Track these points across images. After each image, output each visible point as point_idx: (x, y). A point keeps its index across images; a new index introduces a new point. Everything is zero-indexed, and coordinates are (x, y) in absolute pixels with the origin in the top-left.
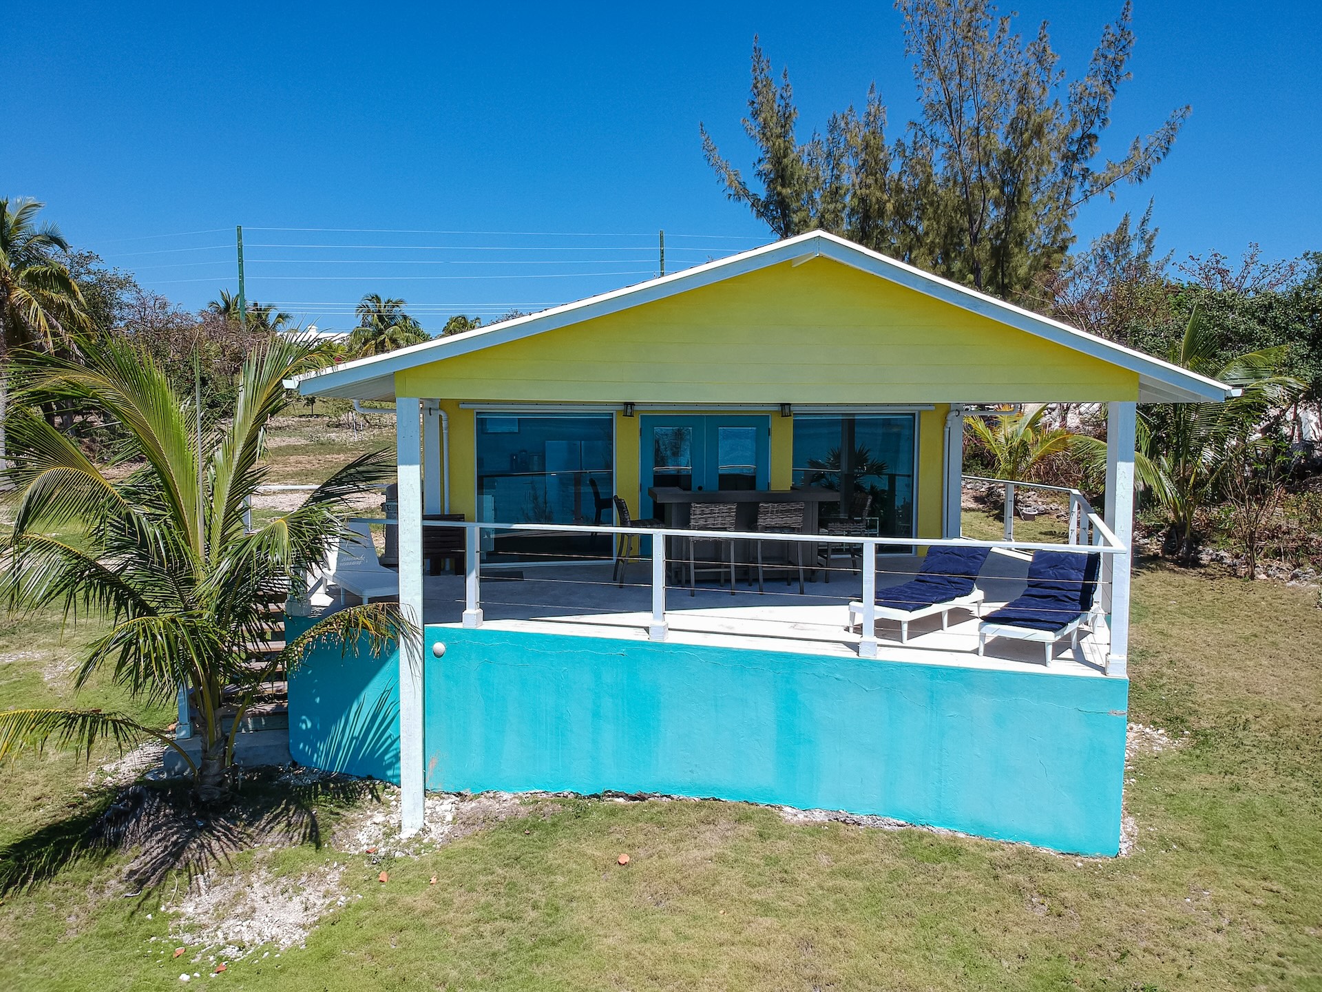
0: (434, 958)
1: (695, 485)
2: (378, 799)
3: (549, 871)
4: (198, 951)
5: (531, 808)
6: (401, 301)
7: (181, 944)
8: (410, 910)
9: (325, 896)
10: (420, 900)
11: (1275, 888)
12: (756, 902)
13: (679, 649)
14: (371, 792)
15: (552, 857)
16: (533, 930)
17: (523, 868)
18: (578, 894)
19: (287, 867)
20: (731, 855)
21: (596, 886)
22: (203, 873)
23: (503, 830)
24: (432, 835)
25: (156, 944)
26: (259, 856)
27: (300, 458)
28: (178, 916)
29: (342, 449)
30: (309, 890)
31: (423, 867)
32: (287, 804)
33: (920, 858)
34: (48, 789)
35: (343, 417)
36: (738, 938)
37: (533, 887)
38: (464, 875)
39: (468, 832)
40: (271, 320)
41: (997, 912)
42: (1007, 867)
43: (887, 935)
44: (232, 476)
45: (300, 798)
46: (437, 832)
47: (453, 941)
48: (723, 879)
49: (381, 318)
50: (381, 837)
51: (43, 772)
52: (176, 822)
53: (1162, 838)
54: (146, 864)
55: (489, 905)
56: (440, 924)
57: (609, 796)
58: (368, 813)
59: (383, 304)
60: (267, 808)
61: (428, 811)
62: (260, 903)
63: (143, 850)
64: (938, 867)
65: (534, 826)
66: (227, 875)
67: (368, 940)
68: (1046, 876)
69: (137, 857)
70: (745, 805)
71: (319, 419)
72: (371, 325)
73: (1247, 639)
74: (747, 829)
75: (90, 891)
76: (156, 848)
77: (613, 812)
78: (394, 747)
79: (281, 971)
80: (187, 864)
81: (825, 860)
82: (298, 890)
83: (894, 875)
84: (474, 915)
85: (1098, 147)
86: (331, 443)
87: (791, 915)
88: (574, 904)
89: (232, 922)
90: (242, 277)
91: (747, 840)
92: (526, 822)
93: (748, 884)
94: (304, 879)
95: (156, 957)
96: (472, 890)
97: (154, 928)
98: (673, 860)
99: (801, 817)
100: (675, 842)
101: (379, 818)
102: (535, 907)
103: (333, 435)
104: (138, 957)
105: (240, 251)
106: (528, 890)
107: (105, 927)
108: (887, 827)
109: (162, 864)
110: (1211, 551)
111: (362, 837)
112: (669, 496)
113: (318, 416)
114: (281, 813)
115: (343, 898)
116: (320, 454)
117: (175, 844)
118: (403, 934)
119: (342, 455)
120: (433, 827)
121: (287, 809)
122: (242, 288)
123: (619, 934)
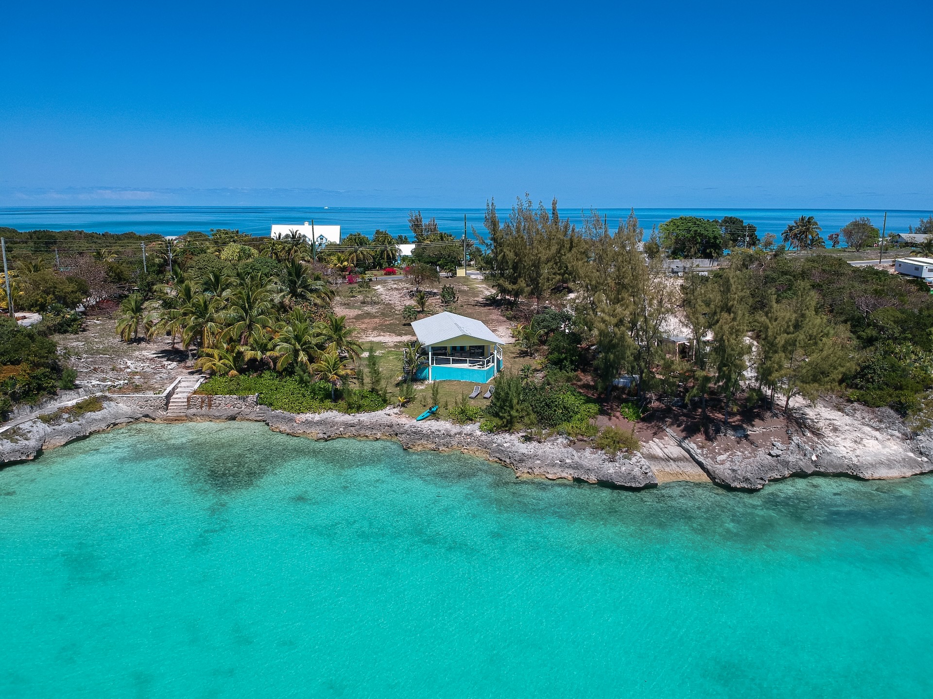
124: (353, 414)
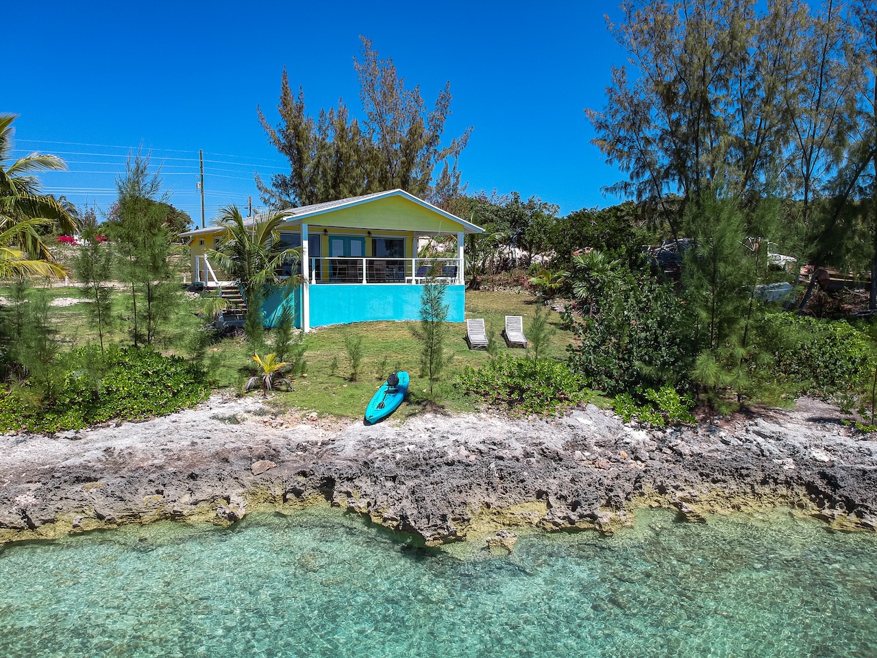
24: (313, 332)
74: (390, 323)
85: (439, 140)
100: (375, 326)
110: (483, 286)
124: (71, 434)
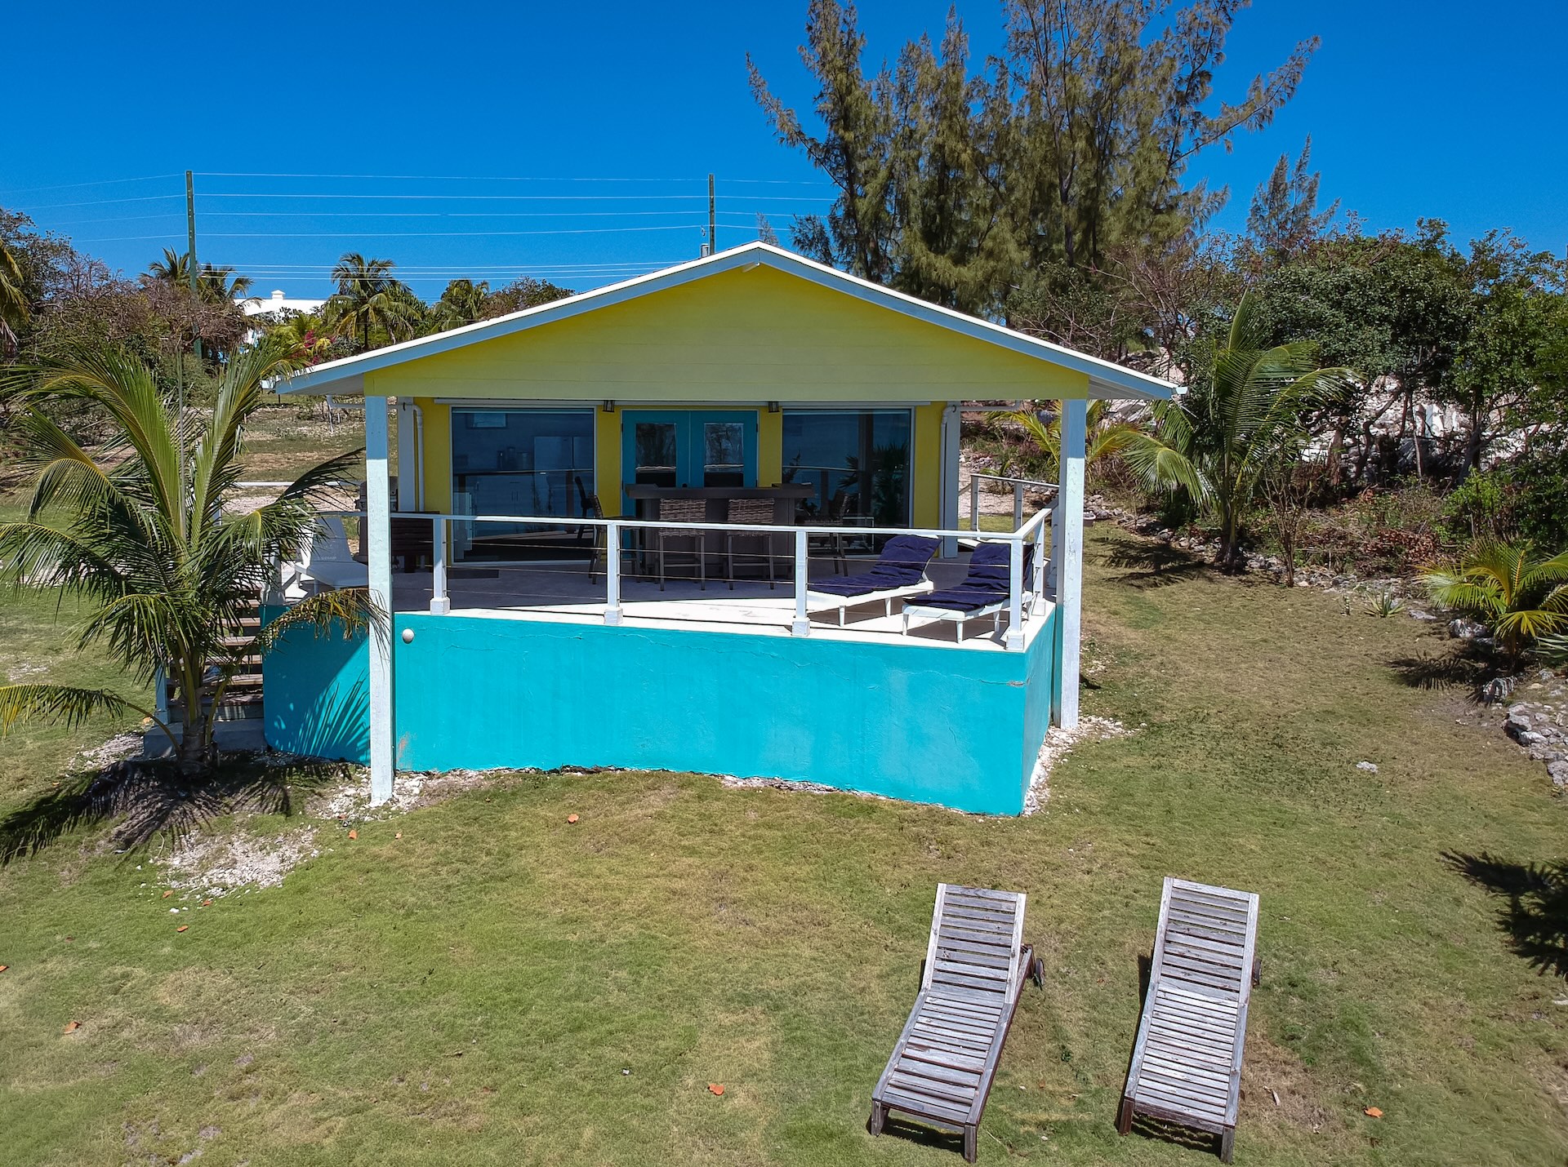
0: (396, 889)
1: (679, 482)
2: (350, 777)
3: (505, 827)
4: (185, 892)
5: (494, 782)
6: (389, 263)
7: (169, 888)
8: (376, 857)
9: (299, 852)
10: (386, 850)
11: (1152, 842)
12: (684, 847)
13: (631, 632)
14: (343, 772)
15: (507, 818)
16: (485, 870)
17: (481, 826)
18: (528, 844)
19: (265, 828)
20: (669, 812)
21: (544, 839)
22: (185, 834)
23: (466, 799)
24: (400, 805)
25: (146, 889)
26: (239, 820)
27: (266, 456)
28: (166, 867)
29: (316, 445)
30: (285, 847)
31: (390, 826)
32: (264, 781)
33: (838, 814)
34: (30, 772)
35: (317, 408)
36: (661, 872)
37: (488, 840)
38: (426, 831)
39: (434, 802)
40: (228, 285)
41: (894, 854)
42: (914, 821)
43: (790, 869)
44: (211, 469)
45: (275, 777)
46: (403, 802)
47: (413, 878)
48: (659, 832)
49: (364, 285)
50: (351, 806)
51: (23, 758)
52: (160, 792)
53: (1068, 803)
54: (133, 827)
55: (447, 852)
56: (402, 866)
57: (568, 771)
58: (340, 788)
59: (366, 267)
60: (243, 784)
61: (397, 787)
62: (240, 857)
63: (130, 816)
64: (851, 821)
65: (495, 795)
66: (209, 836)
67: (338, 879)
68: (946, 828)
69: (123, 821)
70: (692, 775)
71: (287, 410)
72: (351, 292)
73: (1254, 643)
74: (687, 793)
75: (81, 849)
76: (141, 814)
77: (568, 783)
78: (367, 734)
79: (262, 902)
80: (171, 826)
81: (752, 815)
82: (275, 848)
83: (811, 827)
84: (435, 859)
85: (1210, 87)
86: (302, 438)
87: (713, 855)
88: (524, 852)
89: (215, 871)
90: (192, 234)
91: (687, 801)
92: (487, 792)
93: (679, 834)
94: (280, 838)
95: (146, 897)
96: (433, 842)
97: (143, 876)
98: (616, 818)
99: (740, 784)
100: (622, 804)
101: (351, 791)
102: (488, 854)
103: (305, 429)
104: (130, 898)
105: (190, 201)
106: (483, 842)
107: (99, 877)
108: (816, 792)
109: (148, 826)
110: (1262, 558)
111: (334, 807)
112: (647, 493)
113: (286, 405)
114: (257, 787)
115: (316, 852)
116: (289, 451)
117: (159, 810)
118: (369, 874)
119: (315, 453)
120: (401, 798)
121: (263, 785)
122: (192, 247)
123: (559, 871)
